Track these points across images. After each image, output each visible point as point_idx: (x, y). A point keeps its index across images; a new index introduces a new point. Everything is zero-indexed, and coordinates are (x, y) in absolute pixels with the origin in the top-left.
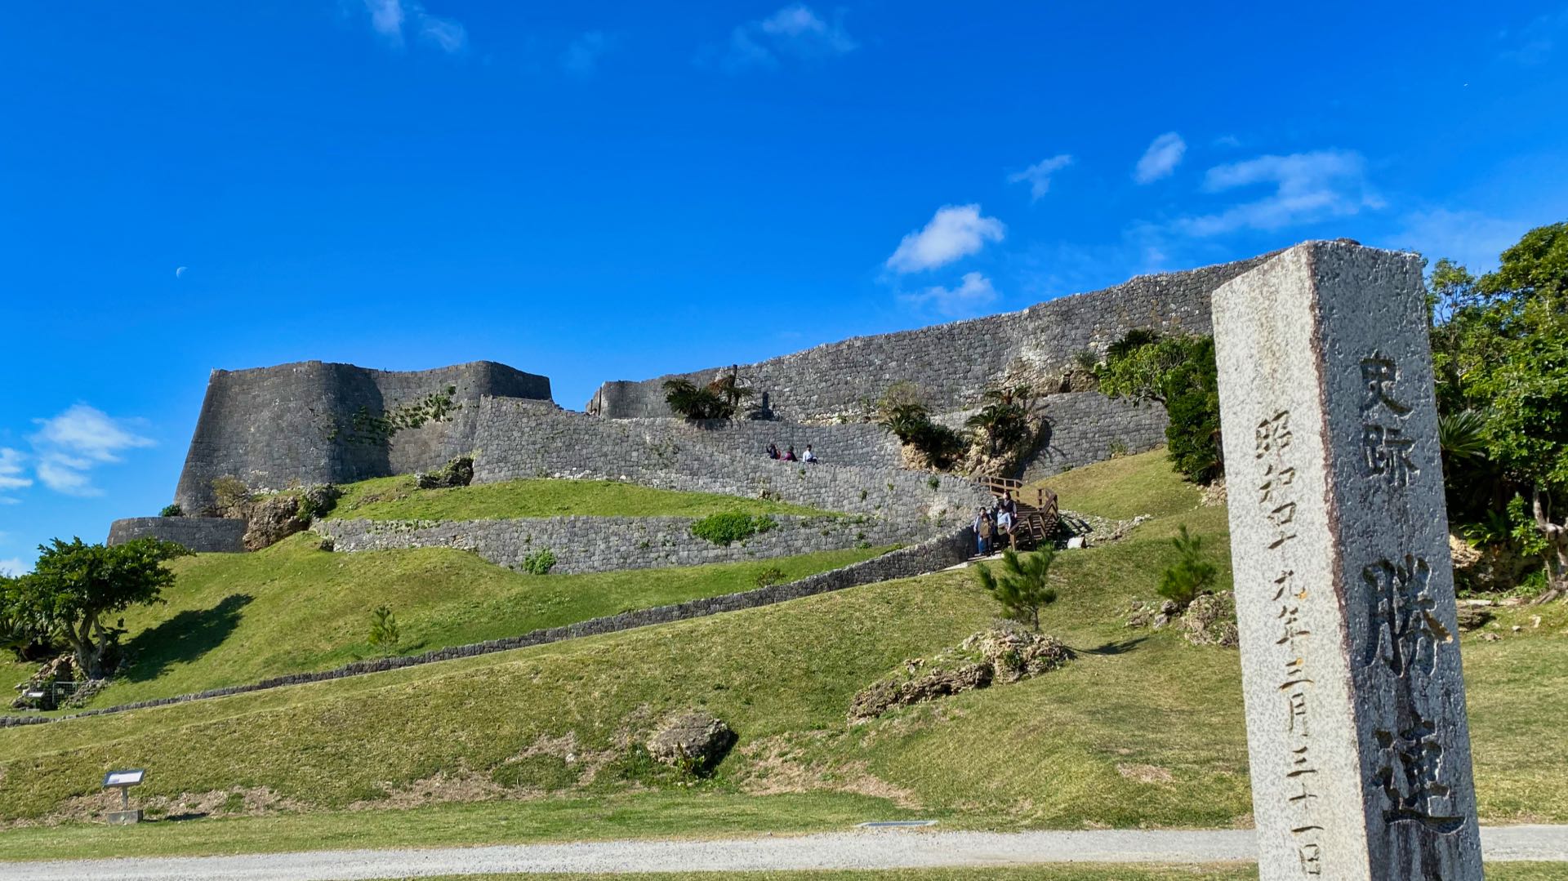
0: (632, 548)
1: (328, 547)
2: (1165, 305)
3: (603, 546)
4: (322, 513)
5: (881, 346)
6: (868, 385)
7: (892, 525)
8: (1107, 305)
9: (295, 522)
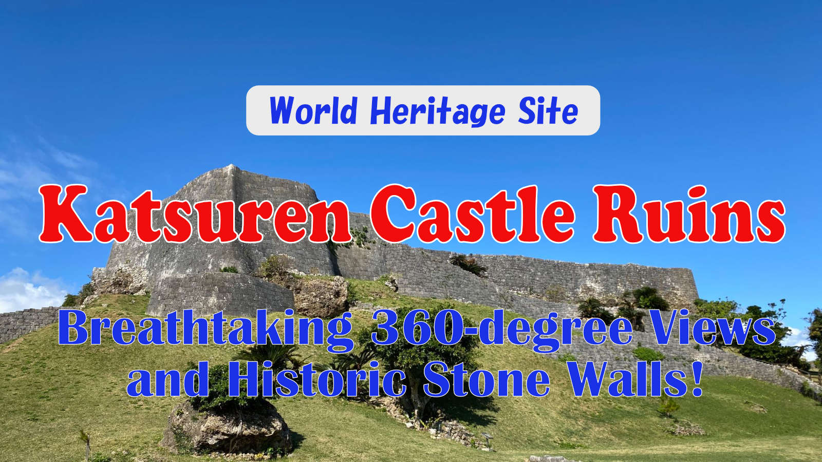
5: (533, 264)
6: (530, 281)
8: (621, 271)
9: (346, 302)
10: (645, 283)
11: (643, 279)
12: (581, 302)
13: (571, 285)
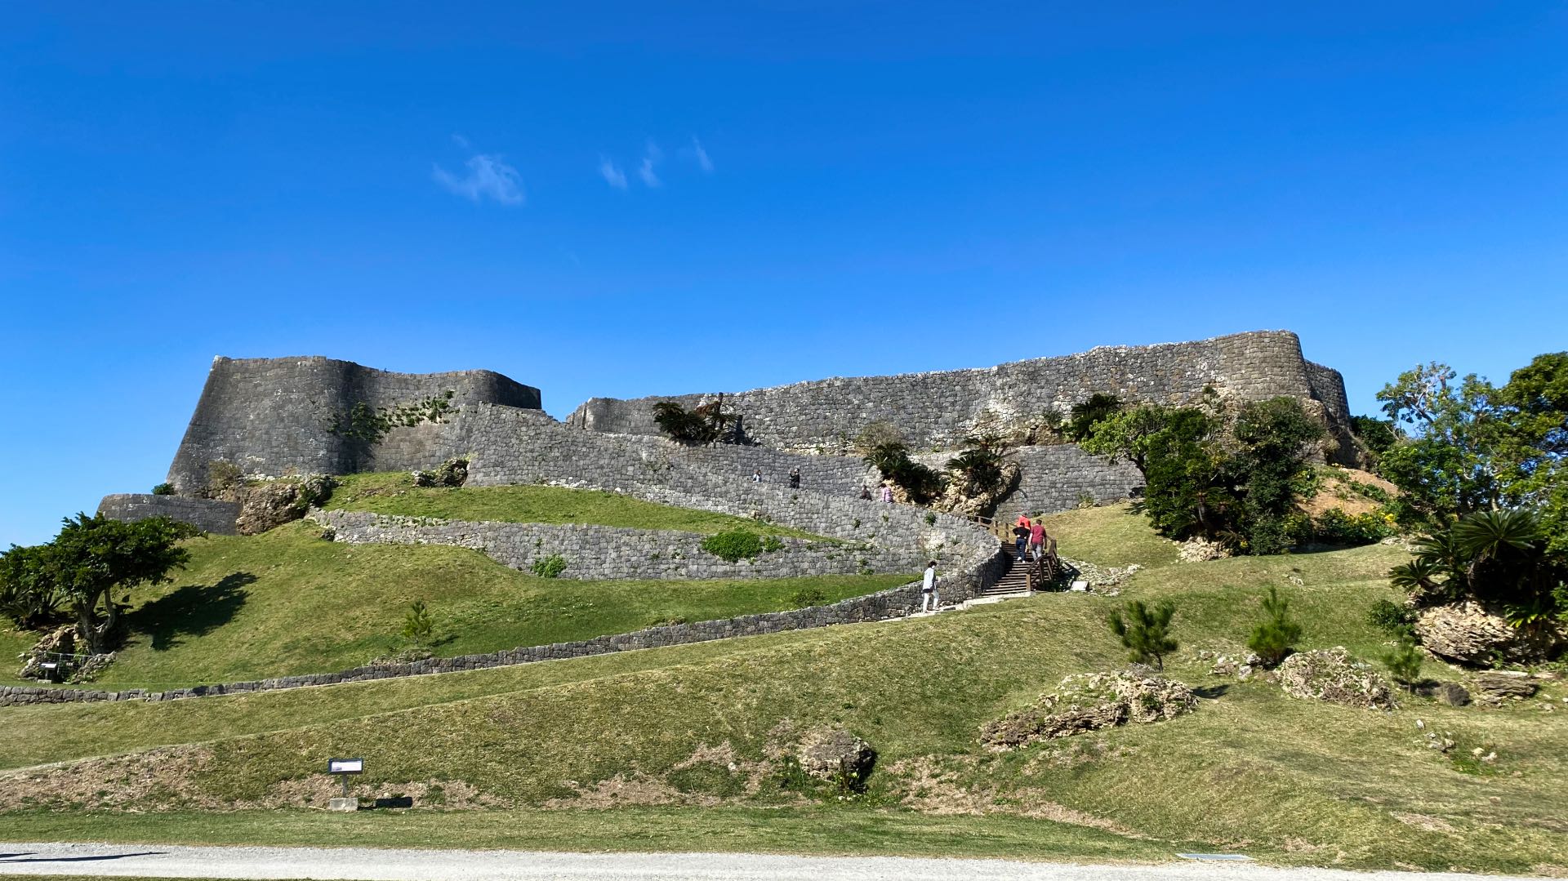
0: (643, 559)
1: (330, 536)
2: (1123, 374)
3: (614, 555)
4: (320, 502)
5: (859, 388)
6: (845, 422)
7: (894, 555)
8: (1070, 369)
9: (292, 510)
13: (950, 415)
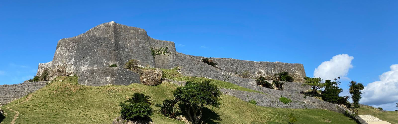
6: (235, 69)
8: (273, 65)
9: (162, 79)
10: (284, 70)
11: (283, 68)
12: (257, 78)
13: (252, 71)
